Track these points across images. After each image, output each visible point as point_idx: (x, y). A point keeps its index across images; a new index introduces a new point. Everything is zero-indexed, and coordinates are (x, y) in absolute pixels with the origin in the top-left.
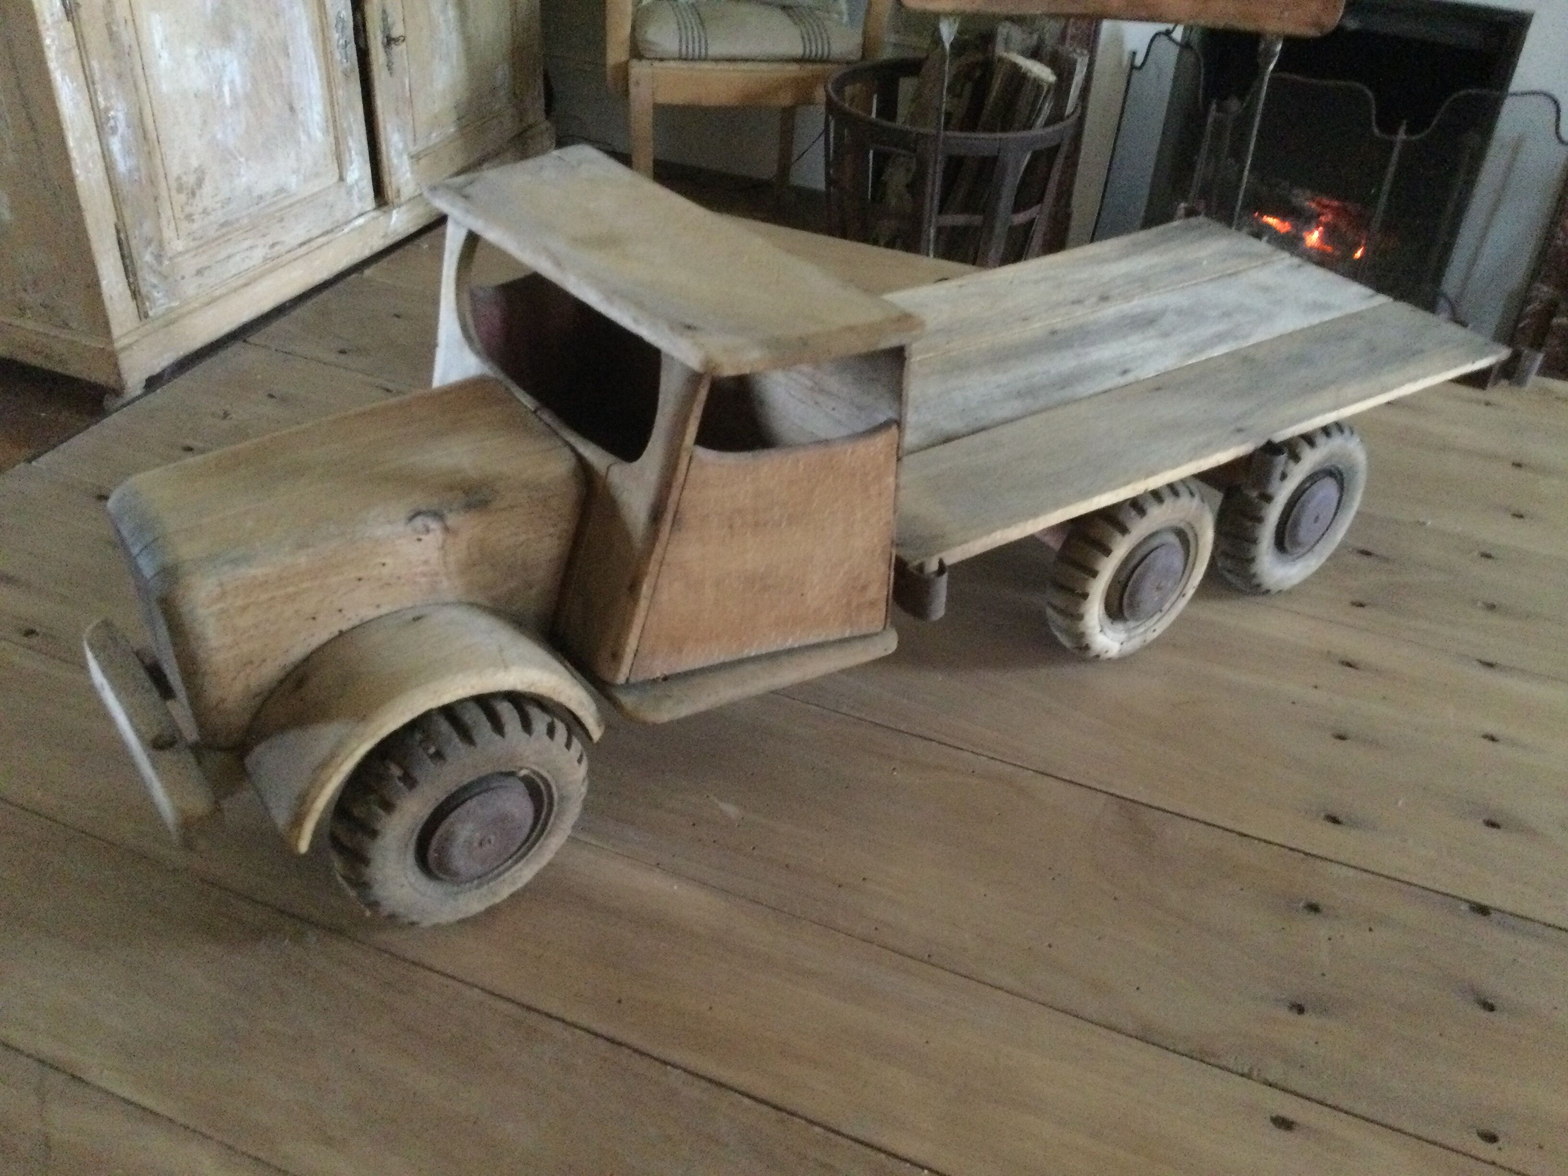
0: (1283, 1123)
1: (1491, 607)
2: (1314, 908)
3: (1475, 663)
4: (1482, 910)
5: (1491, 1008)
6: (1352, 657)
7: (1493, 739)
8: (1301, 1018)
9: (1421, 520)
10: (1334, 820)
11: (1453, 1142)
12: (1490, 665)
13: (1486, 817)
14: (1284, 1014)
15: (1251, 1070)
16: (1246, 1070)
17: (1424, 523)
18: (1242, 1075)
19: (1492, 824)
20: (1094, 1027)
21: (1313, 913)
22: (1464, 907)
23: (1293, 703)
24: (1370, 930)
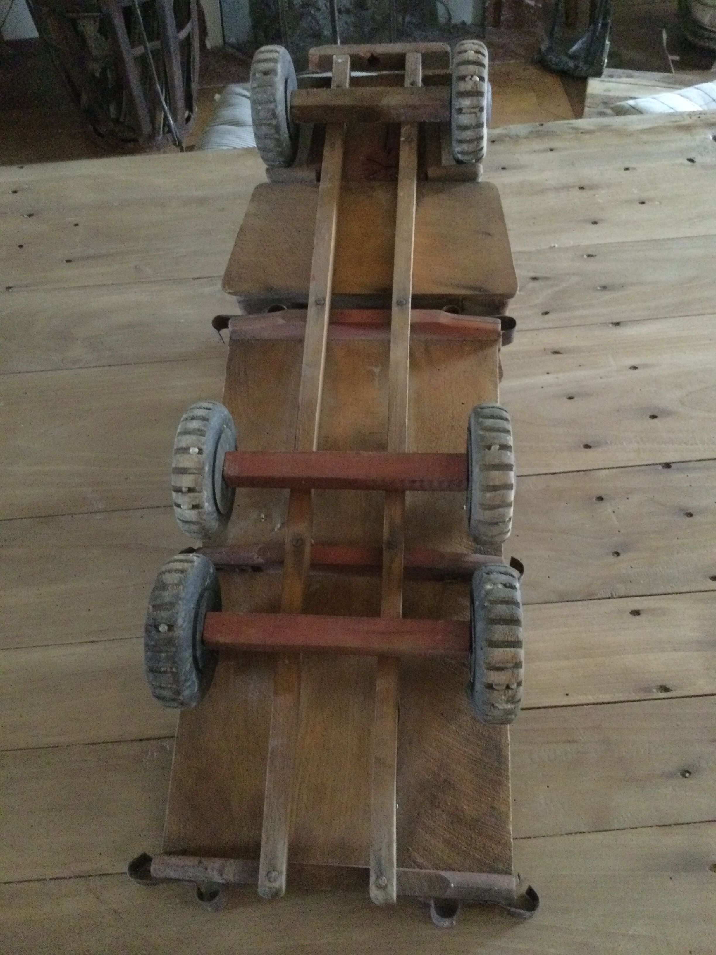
0: (636, 613)
1: (604, 288)
2: (600, 499)
3: (610, 325)
4: (667, 466)
5: (690, 515)
6: (556, 348)
7: (635, 368)
8: (620, 558)
9: (553, 245)
10: (587, 446)
11: (702, 588)
12: (618, 324)
13: (650, 414)
14: (613, 559)
15: (612, 594)
16: (610, 595)
17: (554, 246)
18: (609, 598)
19: (653, 417)
20: (540, 606)
21: (601, 502)
22: (660, 468)
23: (542, 387)
24: (628, 499)
